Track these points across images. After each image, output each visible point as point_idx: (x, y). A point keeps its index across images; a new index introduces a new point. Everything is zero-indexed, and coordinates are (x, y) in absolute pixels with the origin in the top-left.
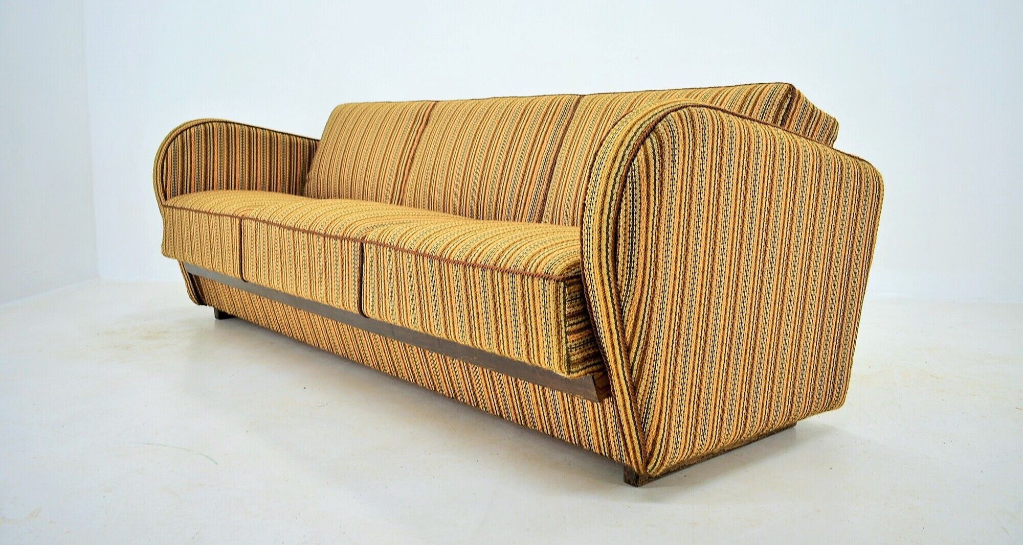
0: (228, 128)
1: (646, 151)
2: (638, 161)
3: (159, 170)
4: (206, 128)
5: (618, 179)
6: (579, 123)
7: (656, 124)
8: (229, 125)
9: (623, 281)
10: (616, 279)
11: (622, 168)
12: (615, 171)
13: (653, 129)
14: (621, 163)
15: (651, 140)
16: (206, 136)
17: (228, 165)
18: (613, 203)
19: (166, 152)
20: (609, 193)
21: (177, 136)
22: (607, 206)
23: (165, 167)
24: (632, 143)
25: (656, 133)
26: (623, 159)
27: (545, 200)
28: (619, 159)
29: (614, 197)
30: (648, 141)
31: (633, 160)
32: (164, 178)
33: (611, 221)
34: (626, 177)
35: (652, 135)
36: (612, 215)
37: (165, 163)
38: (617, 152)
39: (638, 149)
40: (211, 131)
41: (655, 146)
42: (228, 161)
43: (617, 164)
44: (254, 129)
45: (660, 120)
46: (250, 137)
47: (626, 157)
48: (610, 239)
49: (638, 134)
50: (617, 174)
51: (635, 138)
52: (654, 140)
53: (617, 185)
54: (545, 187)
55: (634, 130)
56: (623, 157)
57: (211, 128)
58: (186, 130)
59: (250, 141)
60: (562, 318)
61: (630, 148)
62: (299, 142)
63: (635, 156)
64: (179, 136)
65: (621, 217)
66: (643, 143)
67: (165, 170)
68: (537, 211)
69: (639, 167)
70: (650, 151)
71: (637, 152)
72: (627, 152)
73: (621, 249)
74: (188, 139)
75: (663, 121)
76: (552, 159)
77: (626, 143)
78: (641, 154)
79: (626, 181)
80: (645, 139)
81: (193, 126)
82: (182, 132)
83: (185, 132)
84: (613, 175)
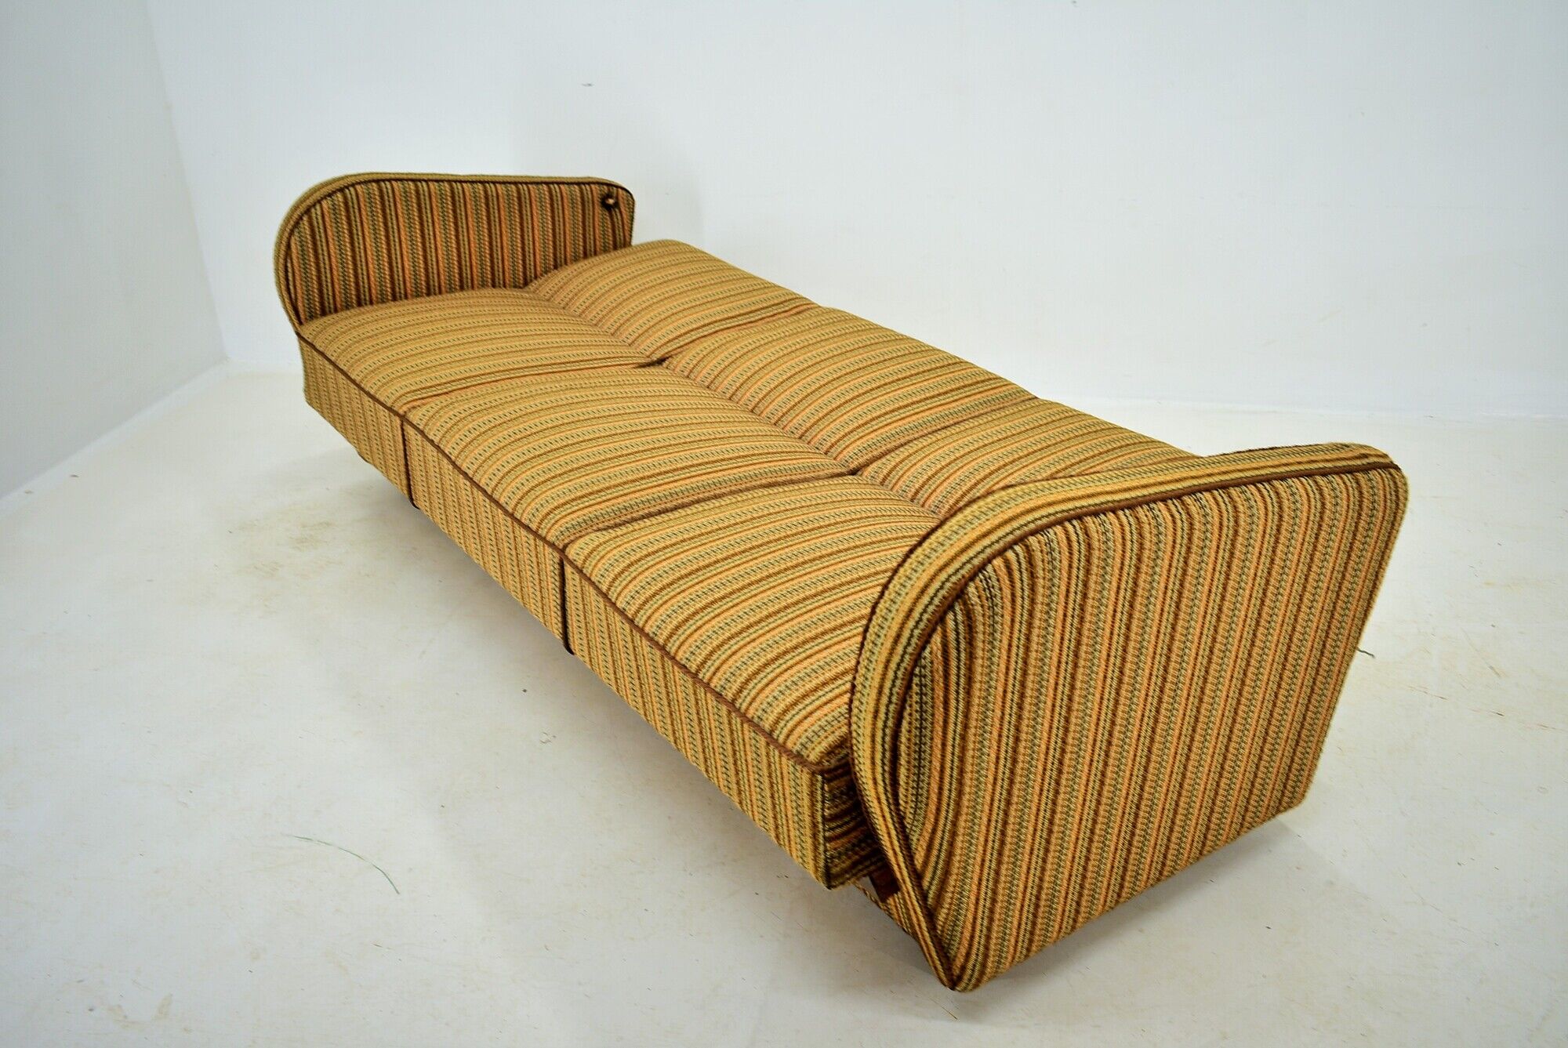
0: (381, 191)
1: (945, 636)
2: (931, 653)
3: (282, 274)
4: (345, 198)
5: (900, 674)
7: (966, 585)
8: (383, 184)
9: (907, 807)
10: (897, 804)
11: (907, 657)
12: (896, 659)
13: (960, 594)
14: (905, 648)
15: (955, 615)
16: (347, 211)
17: (389, 250)
18: (892, 707)
19: (288, 246)
20: (886, 691)
21: (301, 218)
22: (883, 709)
23: (290, 270)
24: (926, 616)
25: (965, 604)
26: (909, 644)
28: (904, 640)
29: (894, 699)
30: (950, 616)
31: (923, 648)
32: (291, 287)
33: (888, 731)
34: (912, 674)
35: (957, 608)
36: (890, 723)
37: (289, 265)
38: (901, 628)
39: (934, 630)
40: (355, 201)
41: (961, 627)
42: (388, 244)
43: (900, 649)
44: (424, 184)
45: (972, 578)
46: (418, 198)
47: (914, 641)
48: (888, 755)
49: (936, 601)
50: (899, 665)
51: (931, 608)
52: (960, 618)
53: (898, 683)
55: (931, 591)
56: (909, 640)
57: (354, 197)
58: (314, 205)
59: (419, 205)
60: (820, 819)
61: (922, 625)
62: (500, 192)
63: (928, 642)
64: (305, 218)
65: (903, 730)
66: (941, 620)
67: (290, 275)
69: (932, 662)
70: (952, 636)
71: (930, 636)
72: (917, 632)
73: (903, 772)
74: (320, 221)
75: (977, 580)
77: (916, 615)
78: (937, 639)
79: (910, 681)
80: (945, 613)
81: (325, 198)
82: (308, 211)
83: (313, 210)
84: (893, 665)
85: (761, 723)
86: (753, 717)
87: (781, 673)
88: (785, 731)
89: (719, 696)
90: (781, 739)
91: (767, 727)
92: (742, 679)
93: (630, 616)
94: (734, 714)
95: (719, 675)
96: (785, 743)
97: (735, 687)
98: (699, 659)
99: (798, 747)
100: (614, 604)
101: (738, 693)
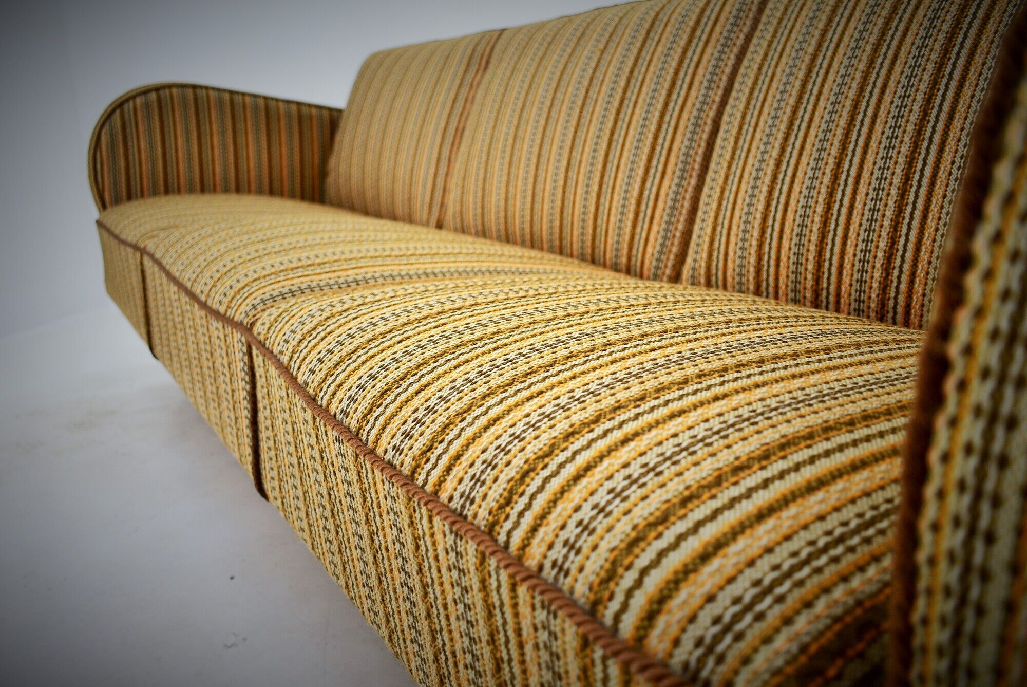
4: (158, 97)
6: (774, 36)
8: (199, 91)
16: (159, 109)
19: (97, 137)
21: (115, 110)
23: (97, 160)
27: (694, 210)
37: (96, 155)
40: (167, 101)
44: (239, 96)
46: (232, 108)
54: (693, 182)
57: (169, 97)
59: (232, 114)
64: (118, 113)
67: (97, 165)
68: (678, 234)
74: (132, 115)
76: (709, 122)
81: (138, 96)
82: (122, 104)
83: (126, 104)
85: (565, 583)
86: (541, 568)
87: (610, 451)
88: (639, 601)
89: (458, 519)
90: (628, 625)
91: (581, 590)
92: (512, 472)
93: (311, 392)
94: (492, 562)
95: (457, 471)
96: (641, 637)
97: (496, 493)
98: (419, 445)
99: (686, 653)
100: (294, 379)
101: (501, 507)
